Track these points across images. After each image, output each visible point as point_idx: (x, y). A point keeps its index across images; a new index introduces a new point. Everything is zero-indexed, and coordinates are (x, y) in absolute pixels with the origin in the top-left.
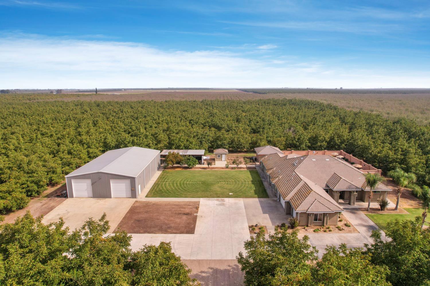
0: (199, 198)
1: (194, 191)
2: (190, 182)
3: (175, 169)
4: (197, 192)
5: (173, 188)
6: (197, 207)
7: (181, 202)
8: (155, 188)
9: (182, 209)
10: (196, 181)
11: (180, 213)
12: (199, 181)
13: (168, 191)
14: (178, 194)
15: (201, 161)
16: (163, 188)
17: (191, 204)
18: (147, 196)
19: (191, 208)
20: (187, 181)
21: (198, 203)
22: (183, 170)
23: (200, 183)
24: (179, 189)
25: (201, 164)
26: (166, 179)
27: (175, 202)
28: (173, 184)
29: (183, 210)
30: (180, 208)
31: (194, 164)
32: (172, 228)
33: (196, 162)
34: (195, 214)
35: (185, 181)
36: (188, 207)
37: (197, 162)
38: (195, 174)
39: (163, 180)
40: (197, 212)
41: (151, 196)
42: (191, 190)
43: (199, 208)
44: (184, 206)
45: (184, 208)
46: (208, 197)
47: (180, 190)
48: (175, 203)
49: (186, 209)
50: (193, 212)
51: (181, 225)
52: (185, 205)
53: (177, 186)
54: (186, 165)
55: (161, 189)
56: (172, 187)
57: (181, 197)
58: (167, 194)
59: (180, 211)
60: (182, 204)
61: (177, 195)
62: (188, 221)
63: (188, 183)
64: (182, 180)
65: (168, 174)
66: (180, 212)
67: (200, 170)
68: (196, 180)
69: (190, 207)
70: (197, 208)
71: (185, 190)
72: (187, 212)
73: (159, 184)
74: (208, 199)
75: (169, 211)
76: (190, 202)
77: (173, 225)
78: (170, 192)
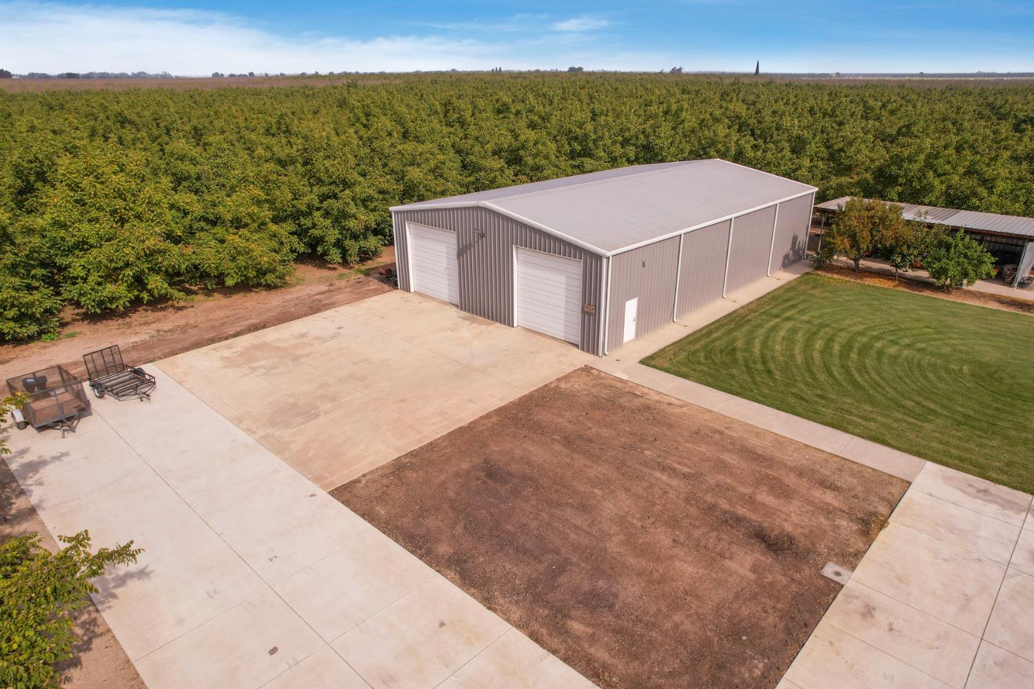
0: (918, 454)
1: (909, 403)
2: (906, 352)
3: (861, 278)
4: (924, 414)
5: (799, 358)
6: (875, 514)
7: (792, 441)
8: (715, 335)
9: (764, 497)
10: (941, 356)
11: (739, 519)
12: (964, 361)
13: (764, 362)
14: (808, 393)
15: (1016, 270)
16: (749, 342)
17: (846, 481)
18: (646, 362)
19: (829, 511)
20: (894, 342)
21: (895, 490)
22: (901, 289)
23: (965, 368)
24: (827, 369)
25: (1010, 284)
26: (794, 306)
27: (759, 433)
28: (811, 337)
29: (770, 500)
30: (759, 481)
31: (966, 275)
32: (608, 618)
33: (981, 262)
34: (829, 570)
35: (878, 338)
36: (817, 494)
37: (988, 267)
38: (951, 321)
39: (775, 311)
40: (851, 559)
41: (666, 365)
42: (892, 393)
43: (883, 524)
44: (791, 480)
45: (785, 493)
46: (981, 471)
47: (831, 375)
48: (753, 442)
49: (794, 506)
50: (822, 548)
51: (677, 618)
52: (801, 474)
53: (822, 353)
54: (924, 274)
55: (739, 344)
56: (797, 350)
57: (813, 415)
58: (746, 377)
59: (750, 501)
60: (793, 458)
61: (795, 395)
62: (745, 611)
63: (892, 350)
64: (869, 329)
65: (816, 292)
66: (741, 511)
67: (994, 306)
68: (946, 350)
69: (829, 498)
70: (870, 525)
71: (855, 384)
72: (789, 528)
73: (749, 321)
74: (982, 483)
75: (685, 476)
76: (844, 464)
77: (630, 590)
78: (769, 372)
